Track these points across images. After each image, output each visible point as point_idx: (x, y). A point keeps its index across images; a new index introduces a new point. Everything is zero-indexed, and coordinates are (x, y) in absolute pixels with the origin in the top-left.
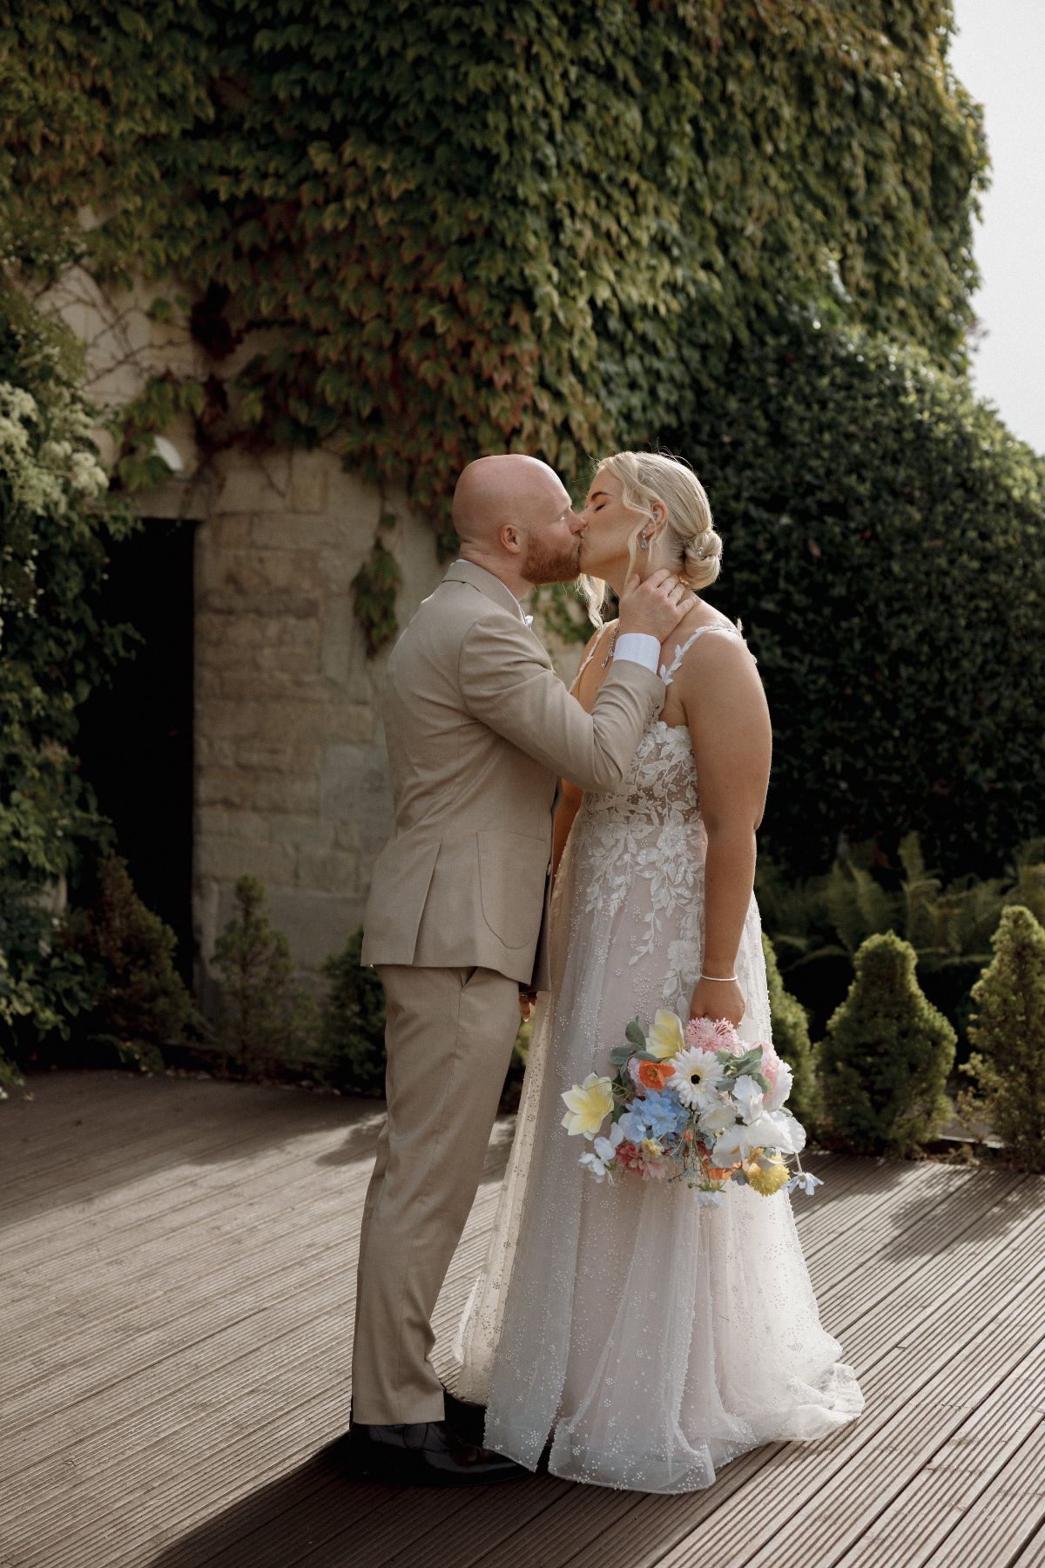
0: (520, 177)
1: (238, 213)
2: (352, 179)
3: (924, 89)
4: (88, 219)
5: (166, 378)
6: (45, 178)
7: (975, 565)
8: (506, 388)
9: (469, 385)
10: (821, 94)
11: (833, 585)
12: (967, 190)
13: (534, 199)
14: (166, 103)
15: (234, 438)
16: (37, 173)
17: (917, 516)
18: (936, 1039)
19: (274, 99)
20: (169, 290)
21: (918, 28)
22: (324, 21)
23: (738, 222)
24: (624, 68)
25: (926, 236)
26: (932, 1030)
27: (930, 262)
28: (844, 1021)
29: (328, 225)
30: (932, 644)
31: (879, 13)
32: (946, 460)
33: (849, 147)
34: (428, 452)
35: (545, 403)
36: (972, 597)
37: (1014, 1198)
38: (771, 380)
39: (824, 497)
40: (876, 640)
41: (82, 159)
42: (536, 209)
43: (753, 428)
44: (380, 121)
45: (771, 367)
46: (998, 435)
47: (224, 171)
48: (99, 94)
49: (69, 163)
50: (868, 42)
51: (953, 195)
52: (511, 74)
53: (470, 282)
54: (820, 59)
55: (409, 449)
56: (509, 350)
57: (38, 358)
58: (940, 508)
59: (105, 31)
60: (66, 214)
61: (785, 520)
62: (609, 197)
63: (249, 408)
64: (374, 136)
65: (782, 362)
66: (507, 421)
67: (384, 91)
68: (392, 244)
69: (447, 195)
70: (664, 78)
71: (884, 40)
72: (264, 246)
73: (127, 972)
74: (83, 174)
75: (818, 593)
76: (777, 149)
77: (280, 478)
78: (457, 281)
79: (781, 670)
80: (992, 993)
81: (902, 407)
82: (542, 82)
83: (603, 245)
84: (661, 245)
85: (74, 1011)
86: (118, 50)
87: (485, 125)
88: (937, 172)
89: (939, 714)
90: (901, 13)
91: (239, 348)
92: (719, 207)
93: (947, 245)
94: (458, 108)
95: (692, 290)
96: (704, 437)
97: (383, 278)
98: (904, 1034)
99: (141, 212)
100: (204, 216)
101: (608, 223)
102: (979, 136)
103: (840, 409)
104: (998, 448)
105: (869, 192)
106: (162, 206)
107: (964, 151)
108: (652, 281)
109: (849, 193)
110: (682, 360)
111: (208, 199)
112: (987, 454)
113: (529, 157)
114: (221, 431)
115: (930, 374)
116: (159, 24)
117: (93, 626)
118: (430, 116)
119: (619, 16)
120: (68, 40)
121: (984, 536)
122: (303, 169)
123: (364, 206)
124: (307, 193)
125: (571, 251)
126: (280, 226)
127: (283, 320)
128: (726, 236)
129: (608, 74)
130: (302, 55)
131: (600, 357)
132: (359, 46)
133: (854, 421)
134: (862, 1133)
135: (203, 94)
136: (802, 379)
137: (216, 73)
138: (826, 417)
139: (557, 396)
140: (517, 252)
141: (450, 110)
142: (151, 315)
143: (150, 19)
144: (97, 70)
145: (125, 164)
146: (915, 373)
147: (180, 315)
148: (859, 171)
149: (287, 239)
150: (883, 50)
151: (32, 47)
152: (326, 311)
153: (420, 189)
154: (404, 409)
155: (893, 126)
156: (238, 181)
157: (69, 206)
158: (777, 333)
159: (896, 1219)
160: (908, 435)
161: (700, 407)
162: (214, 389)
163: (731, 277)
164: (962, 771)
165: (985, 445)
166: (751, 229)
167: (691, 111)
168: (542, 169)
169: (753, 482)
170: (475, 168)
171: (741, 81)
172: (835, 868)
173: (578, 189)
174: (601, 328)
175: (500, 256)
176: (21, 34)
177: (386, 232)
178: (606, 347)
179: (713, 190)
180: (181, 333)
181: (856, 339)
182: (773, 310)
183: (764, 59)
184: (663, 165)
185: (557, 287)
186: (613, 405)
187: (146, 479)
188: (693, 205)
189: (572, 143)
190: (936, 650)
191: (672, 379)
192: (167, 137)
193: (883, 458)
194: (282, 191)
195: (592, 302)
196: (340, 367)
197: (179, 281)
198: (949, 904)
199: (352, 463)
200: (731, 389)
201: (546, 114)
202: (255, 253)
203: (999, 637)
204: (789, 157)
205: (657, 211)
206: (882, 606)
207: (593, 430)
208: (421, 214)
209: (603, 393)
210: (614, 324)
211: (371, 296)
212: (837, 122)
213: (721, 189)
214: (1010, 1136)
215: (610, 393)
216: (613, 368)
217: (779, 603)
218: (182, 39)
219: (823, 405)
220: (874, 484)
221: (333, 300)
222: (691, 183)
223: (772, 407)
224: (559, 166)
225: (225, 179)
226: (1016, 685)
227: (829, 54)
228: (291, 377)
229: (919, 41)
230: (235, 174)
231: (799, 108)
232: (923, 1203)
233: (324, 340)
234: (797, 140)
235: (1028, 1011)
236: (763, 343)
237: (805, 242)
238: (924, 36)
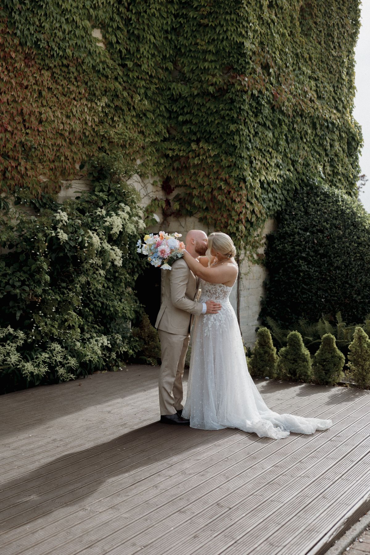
0: (242, 151)
1: (174, 159)
2: (202, 151)
3: (346, 123)
4: (138, 162)
5: (156, 199)
6: (129, 153)
7: (356, 245)
8: (239, 202)
9: (230, 201)
10: (318, 126)
11: (320, 250)
12: (357, 148)
13: (246, 156)
14: (157, 134)
15: (172, 213)
16: (127, 152)
17: (341, 233)
18: (340, 358)
19: (183, 132)
20: (157, 178)
21: (344, 107)
22: (195, 114)
23: (297, 159)
24: (268, 123)
25: (346, 160)
26: (339, 356)
27: (347, 166)
28: (319, 354)
29: (196, 163)
30: (345, 265)
31: (334, 104)
32: (349, 219)
33: (326, 138)
34: (220, 217)
35: (248, 205)
36: (355, 253)
37: (357, 394)
38: (305, 198)
39: (318, 228)
40: (331, 264)
41: (138, 148)
42: (246, 159)
43: (300, 210)
44: (209, 138)
45: (305, 195)
46: (363, 212)
47: (170, 149)
48: (142, 132)
49: (135, 149)
50: (330, 112)
51: (353, 149)
52: (241, 126)
53: (230, 176)
54: (318, 118)
55: (215, 216)
56: (239, 193)
57: (130, 198)
58: (347, 231)
59: (143, 118)
60: (134, 161)
61: (308, 234)
62: (264, 155)
63: (176, 206)
64: (207, 141)
65: (308, 194)
66: (239, 210)
67: (210, 130)
68: (211, 167)
69: (225, 155)
70: (278, 125)
71: (335, 111)
72: (180, 167)
73: (149, 342)
74: (138, 151)
75: (316, 252)
76: (307, 140)
77: (183, 224)
78: (227, 176)
79: (307, 271)
80: (353, 347)
81: (338, 205)
82: (248, 128)
83: (263, 166)
84: (277, 166)
85: (137, 351)
86: (146, 121)
87: (234, 139)
88: (349, 144)
89: (347, 282)
90: (339, 104)
91: (173, 192)
92: (292, 155)
93: (352, 162)
94: (228, 134)
95: (285, 176)
96: (288, 213)
97: (209, 175)
98: (333, 357)
99: (151, 160)
100: (165, 160)
101: (264, 161)
102: (360, 134)
103: (322, 206)
104: (362, 216)
105: (331, 150)
106: (156, 158)
107: (356, 139)
108: (275, 175)
109: (326, 150)
110: (283, 194)
111: (167, 156)
112: (359, 217)
113: (245, 146)
114: (169, 212)
115: (346, 197)
116: (156, 115)
117: (139, 260)
118: (221, 136)
119: (267, 111)
120: (135, 120)
121: (358, 238)
122: (190, 149)
123: (205, 158)
124: (191, 155)
125: (255, 168)
126: (184, 163)
127: (185, 185)
128: (294, 163)
129: (264, 125)
130: (190, 122)
131: (262, 194)
132: (204, 120)
133: (326, 209)
134: (323, 380)
135: (166, 131)
136: (313, 198)
137: (169, 126)
138: (319, 208)
139: (251, 204)
140: (242, 169)
141: (226, 135)
142: (153, 184)
143: (154, 114)
144: (141, 127)
145: (147, 149)
146: (341, 196)
147: (159, 184)
148: (329, 144)
149: (186, 166)
150: (335, 114)
151: (127, 123)
152: (195, 183)
153: (218, 154)
154: (214, 207)
155: (337, 133)
156: (174, 152)
157: (134, 159)
158: (307, 186)
159: (329, 397)
160: (339, 212)
161: (287, 205)
162: (168, 202)
163: (295, 173)
164: (352, 297)
165: (359, 215)
166: (300, 161)
167: (285, 132)
168: (248, 149)
169: (300, 224)
170: (231, 149)
171: (298, 124)
172: (320, 320)
173: (257, 154)
174: (262, 187)
175: (238, 170)
176: (124, 119)
177: (210, 165)
178: (263, 191)
179: (290, 151)
180: (160, 189)
181: (327, 188)
182: (306, 180)
183: (303, 118)
184: (278, 146)
185: (251, 177)
186: (265, 206)
187: (151, 224)
188: (285, 155)
189: (255, 142)
190: (346, 266)
191: (280, 198)
192: (157, 142)
193: (333, 218)
194: (185, 154)
195: (260, 180)
196: (198, 197)
197: (159, 176)
198: (348, 329)
199: (201, 220)
200: (295, 201)
201: (249, 136)
202: (178, 169)
203: (362, 263)
204: (310, 142)
205: (276, 157)
206: (332, 255)
207: (260, 212)
208: (219, 159)
209: (263, 203)
210: (265, 186)
211: (206, 179)
212: (322, 133)
213: (292, 151)
214: (358, 381)
215: (264, 202)
216: (265, 197)
217: (307, 254)
218: (161, 118)
219: (318, 204)
220: (331, 224)
221: (197, 180)
222: (285, 150)
223: (305, 205)
224: (252, 148)
225: (171, 151)
226: (366, 275)
227: (320, 116)
228: (186, 199)
229: (344, 110)
230: (173, 150)
231: (313, 130)
232: (336, 395)
233: (194, 190)
234: (312, 138)
235: (362, 351)
236: (303, 189)
237: (314, 163)
238: (346, 109)
